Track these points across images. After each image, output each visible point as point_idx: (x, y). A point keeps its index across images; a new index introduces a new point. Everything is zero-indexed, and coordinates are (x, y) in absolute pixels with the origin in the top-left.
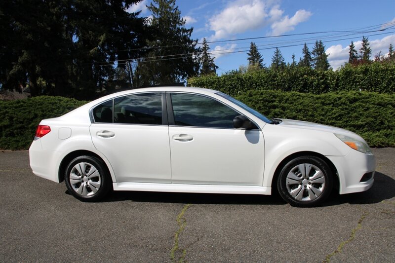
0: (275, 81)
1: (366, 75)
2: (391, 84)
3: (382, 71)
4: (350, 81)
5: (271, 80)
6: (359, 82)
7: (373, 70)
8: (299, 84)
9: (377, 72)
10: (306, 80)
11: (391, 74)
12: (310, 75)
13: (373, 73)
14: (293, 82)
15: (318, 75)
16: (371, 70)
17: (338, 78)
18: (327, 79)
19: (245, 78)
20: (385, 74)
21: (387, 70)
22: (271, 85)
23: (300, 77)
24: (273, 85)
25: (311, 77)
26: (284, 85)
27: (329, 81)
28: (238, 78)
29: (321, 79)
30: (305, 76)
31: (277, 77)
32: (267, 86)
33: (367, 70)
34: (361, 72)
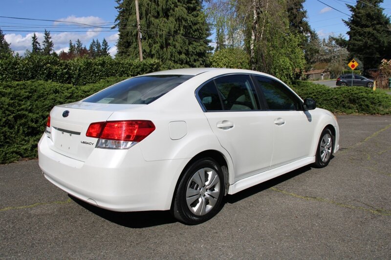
0: (16, 69)
1: (104, 67)
3: (116, 64)
4: (90, 72)
5: (12, 68)
6: (98, 73)
7: (109, 62)
8: (43, 73)
9: (112, 65)
10: (50, 69)
11: (122, 67)
13: (109, 65)
14: (36, 71)
17: (80, 69)
18: (70, 69)
20: (118, 67)
21: (119, 63)
23: (43, 66)
24: (14, 73)
25: (55, 66)
26: (27, 74)
27: (71, 72)
29: (65, 69)
30: (49, 65)
31: (19, 64)
32: (7, 74)
33: (104, 62)
34: (99, 64)
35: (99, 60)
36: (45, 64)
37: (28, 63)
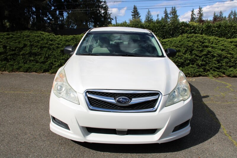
0: (164, 29)
1: (219, 29)
2: (233, 35)
3: (229, 26)
4: (209, 32)
5: (162, 29)
6: (215, 33)
7: (224, 26)
8: (179, 32)
9: (226, 27)
11: (234, 28)
12: (186, 27)
13: (223, 28)
14: (175, 31)
15: (191, 27)
16: (222, 26)
17: (202, 30)
18: (196, 30)
19: (145, 26)
20: (231, 29)
21: (232, 26)
22: (161, 32)
23: (179, 28)
24: (163, 31)
25: (187, 28)
26: (170, 32)
27: (197, 31)
28: (141, 26)
29: (192, 29)
30: (183, 27)
31: (166, 26)
32: (159, 32)
33: (220, 26)
34: (216, 26)
35: (217, 24)
36: (181, 27)
37: (171, 26)
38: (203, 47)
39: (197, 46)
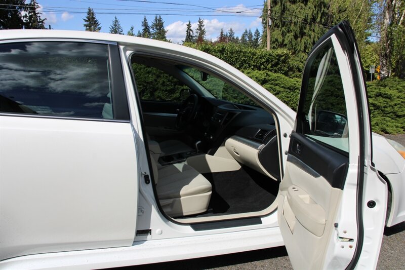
1: (223, 54)
2: (243, 66)
3: (237, 52)
7: (229, 50)
9: (232, 53)
11: (244, 56)
13: (229, 53)
16: (227, 50)
20: (239, 56)
21: (241, 52)
33: (224, 49)
34: (218, 51)
35: (219, 47)
38: (175, 85)
39: (164, 82)
